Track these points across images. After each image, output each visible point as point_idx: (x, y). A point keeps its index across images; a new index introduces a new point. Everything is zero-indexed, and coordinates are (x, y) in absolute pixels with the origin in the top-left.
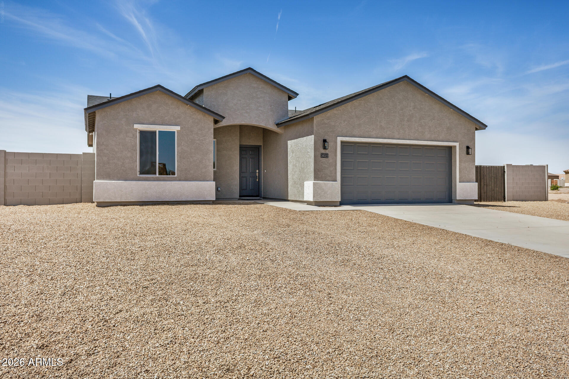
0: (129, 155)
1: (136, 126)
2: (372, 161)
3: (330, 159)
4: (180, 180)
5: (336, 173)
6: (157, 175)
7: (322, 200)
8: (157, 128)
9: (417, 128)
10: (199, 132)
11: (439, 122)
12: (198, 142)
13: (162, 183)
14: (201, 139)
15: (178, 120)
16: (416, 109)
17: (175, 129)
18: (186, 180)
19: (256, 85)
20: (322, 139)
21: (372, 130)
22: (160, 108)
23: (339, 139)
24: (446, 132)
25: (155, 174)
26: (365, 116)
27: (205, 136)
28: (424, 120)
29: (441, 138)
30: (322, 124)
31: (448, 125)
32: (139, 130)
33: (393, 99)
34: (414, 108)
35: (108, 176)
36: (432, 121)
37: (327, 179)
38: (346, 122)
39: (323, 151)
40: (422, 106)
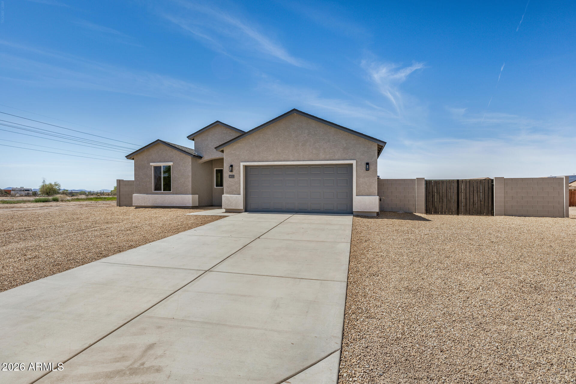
0: (149, 180)
1: (151, 164)
2: (274, 179)
3: (236, 179)
4: (173, 194)
5: (240, 189)
6: (162, 191)
7: (229, 208)
8: (162, 164)
9: (311, 151)
10: (183, 165)
11: (334, 144)
12: (183, 171)
13: (163, 195)
14: (184, 169)
15: (172, 159)
16: (310, 135)
17: (171, 164)
18: (176, 194)
19: (225, 132)
20: (230, 164)
21: (269, 156)
22: (163, 153)
23: (242, 164)
24: (343, 152)
25: (161, 190)
26: (263, 145)
27: (186, 167)
28: (319, 144)
29: (337, 157)
30: (230, 154)
31: (345, 145)
32: (153, 166)
33: (288, 129)
34: (308, 134)
35: (140, 192)
36: (327, 143)
37: (234, 193)
38: (248, 152)
39: (231, 173)
40: (316, 132)
